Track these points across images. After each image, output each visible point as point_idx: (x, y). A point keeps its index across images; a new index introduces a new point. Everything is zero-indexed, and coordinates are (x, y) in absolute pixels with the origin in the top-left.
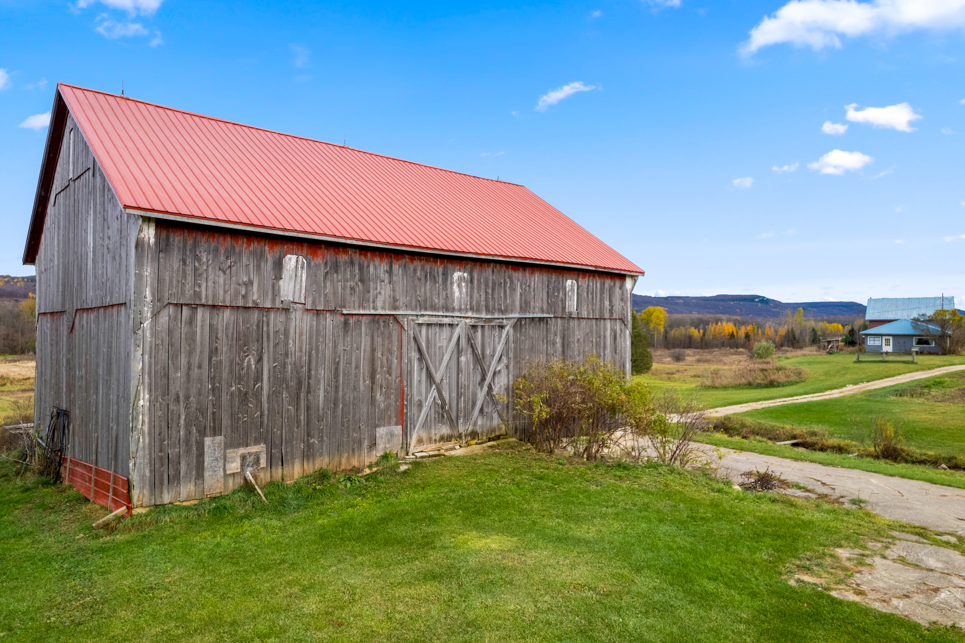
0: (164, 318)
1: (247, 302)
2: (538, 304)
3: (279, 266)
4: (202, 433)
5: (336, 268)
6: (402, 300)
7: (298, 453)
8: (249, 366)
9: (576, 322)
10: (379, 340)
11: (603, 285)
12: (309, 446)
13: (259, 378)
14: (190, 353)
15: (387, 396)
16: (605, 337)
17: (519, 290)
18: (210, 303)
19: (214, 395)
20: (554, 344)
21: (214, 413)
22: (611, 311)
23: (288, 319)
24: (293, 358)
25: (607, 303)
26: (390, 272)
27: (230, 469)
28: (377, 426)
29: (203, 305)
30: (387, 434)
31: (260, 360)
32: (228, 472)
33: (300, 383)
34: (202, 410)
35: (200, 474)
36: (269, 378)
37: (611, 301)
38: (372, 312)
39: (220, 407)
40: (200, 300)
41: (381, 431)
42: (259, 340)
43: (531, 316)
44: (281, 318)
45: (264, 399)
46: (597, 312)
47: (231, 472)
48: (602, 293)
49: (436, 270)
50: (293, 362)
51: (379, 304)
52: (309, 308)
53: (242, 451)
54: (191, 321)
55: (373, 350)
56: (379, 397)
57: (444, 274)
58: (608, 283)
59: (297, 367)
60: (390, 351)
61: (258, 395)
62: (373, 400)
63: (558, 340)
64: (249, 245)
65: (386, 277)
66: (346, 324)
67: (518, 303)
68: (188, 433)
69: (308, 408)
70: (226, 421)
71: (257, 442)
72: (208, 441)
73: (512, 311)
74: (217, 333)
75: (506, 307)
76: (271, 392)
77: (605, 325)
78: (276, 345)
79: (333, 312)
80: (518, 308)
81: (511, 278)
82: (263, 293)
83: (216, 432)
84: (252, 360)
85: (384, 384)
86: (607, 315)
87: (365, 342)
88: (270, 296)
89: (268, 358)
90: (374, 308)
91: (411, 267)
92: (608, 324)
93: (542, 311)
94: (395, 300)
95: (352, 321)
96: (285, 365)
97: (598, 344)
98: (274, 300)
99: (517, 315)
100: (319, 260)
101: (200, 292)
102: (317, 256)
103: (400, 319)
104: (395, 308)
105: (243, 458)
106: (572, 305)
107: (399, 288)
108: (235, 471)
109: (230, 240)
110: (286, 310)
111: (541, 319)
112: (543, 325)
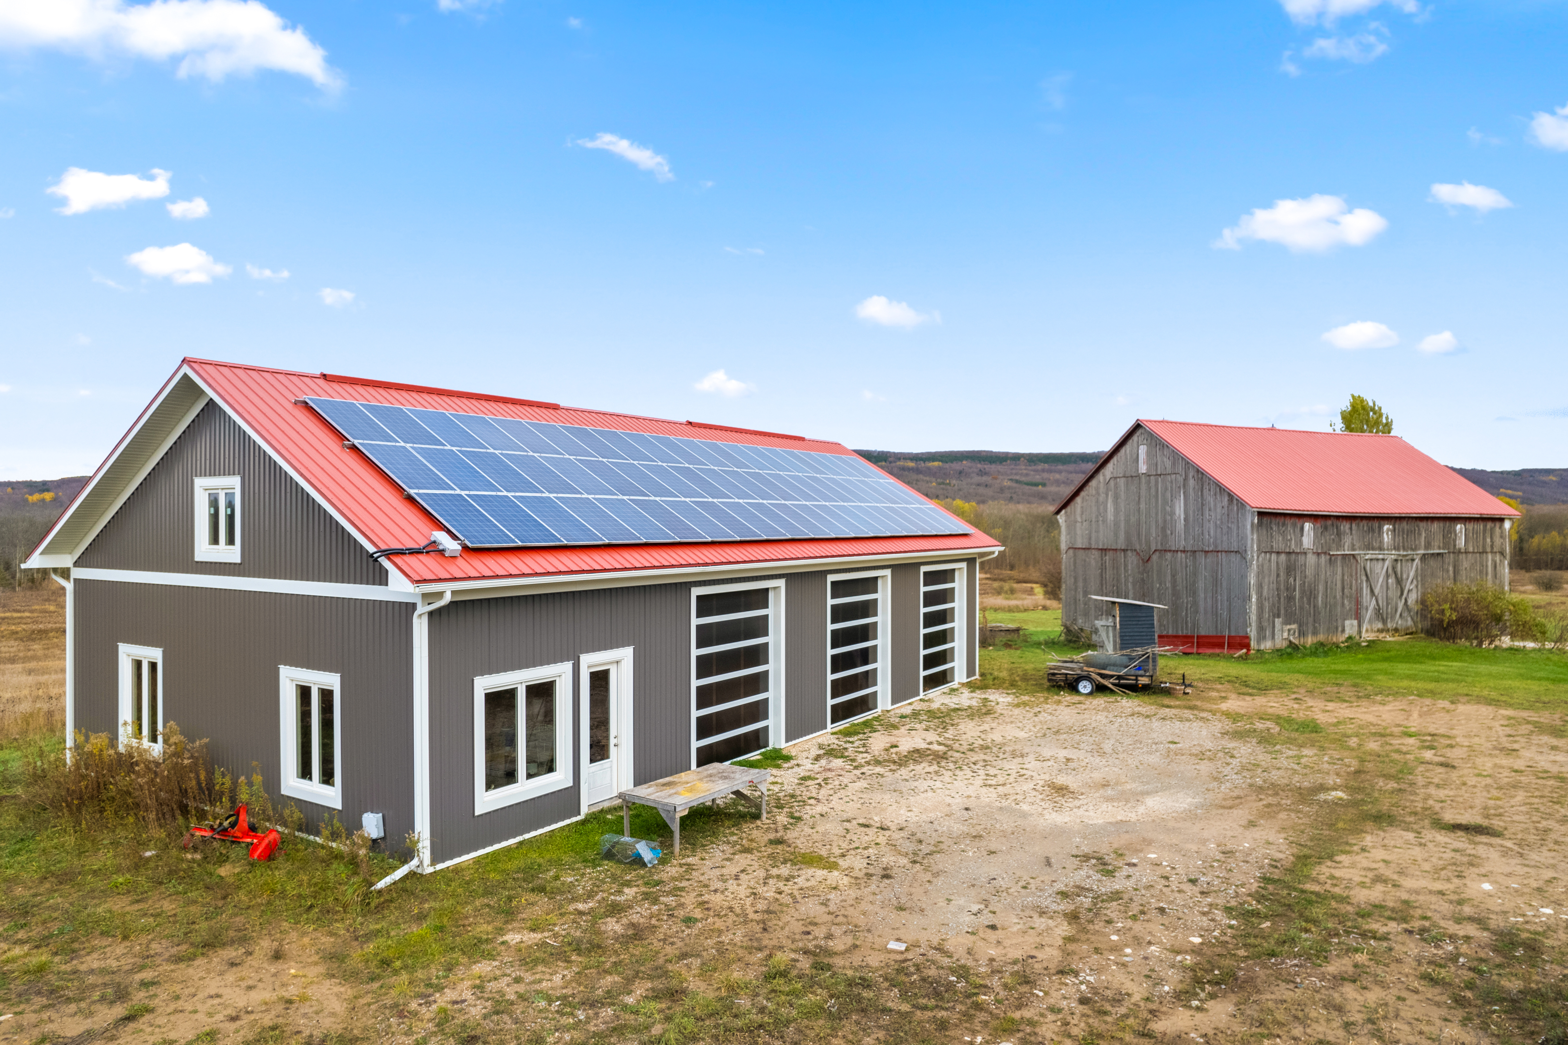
0: (1261, 558)
1: (1290, 550)
2: (1436, 544)
3: (1302, 529)
4: (1274, 616)
5: (1326, 528)
6: (1357, 545)
7: (1310, 631)
8: (1291, 583)
9: (1464, 555)
10: (1346, 569)
11: (1485, 527)
12: (1315, 628)
13: (1295, 590)
14: (1270, 575)
15: (1350, 602)
16: (1487, 566)
17: (1424, 535)
18: (1277, 551)
19: (1278, 597)
20: (1448, 571)
21: (1278, 606)
22: (1492, 546)
23: (1306, 558)
24: (1308, 579)
25: (1488, 540)
26: (1351, 529)
28: (1345, 619)
29: (1275, 552)
30: (1351, 624)
31: (1295, 580)
32: (1284, 637)
33: (1311, 592)
34: (1273, 605)
35: (1273, 638)
36: (1299, 589)
37: (1491, 538)
38: (1343, 553)
39: (1280, 604)
40: (1273, 549)
41: (1347, 623)
42: (1295, 570)
43: (1432, 552)
44: (1303, 557)
45: (1297, 600)
46: (1481, 547)
48: (1484, 534)
49: (1374, 526)
50: (1308, 581)
51: (1346, 548)
52: (1315, 551)
53: (1289, 627)
54: (1270, 561)
55: (1343, 575)
56: (1346, 602)
57: (1378, 528)
58: (1489, 525)
59: (1310, 585)
60: (1351, 575)
61: (1294, 598)
62: (1343, 605)
63: (1451, 569)
64: (1290, 521)
65: (1348, 531)
66: (1330, 559)
67: (1423, 543)
68: (1269, 616)
69: (1314, 607)
70: (1282, 612)
71: (1294, 623)
72: (1276, 620)
73: (1419, 549)
74: (1279, 566)
75: (1416, 546)
76: (1299, 597)
77: (1487, 558)
78: (1301, 572)
79: (1325, 553)
80: (1423, 547)
81: (1418, 526)
82: (1296, 545)
83: (1279, 617)
84: (1292, 580)
85: (1349, 595)
86: (1489, 549)
87: (1340, 570)
88: (1299, 546)
89: (1298, 579)
90: (1344, 551)
91: (1361, 524)
92: (1490, 556)
93: (1439, 548)
94: (1353, 545)
95: (1333, 558)
96: (1304, 583)
97: (1481, 572)
98: (1300, 548)
99: (1423, 552)
100: (1318, 525)
101: (1273, 545)
102: (1318, 523)
103: (1357, 556)
104: (1354, 550)
105: (1289, 630)
106: (1461, 543)
107: (1356, 538)
108: (1286, 636)
109: (1282, 519)
110: (1305, 553)
111: (1438, 554)
112: (1439, 558)
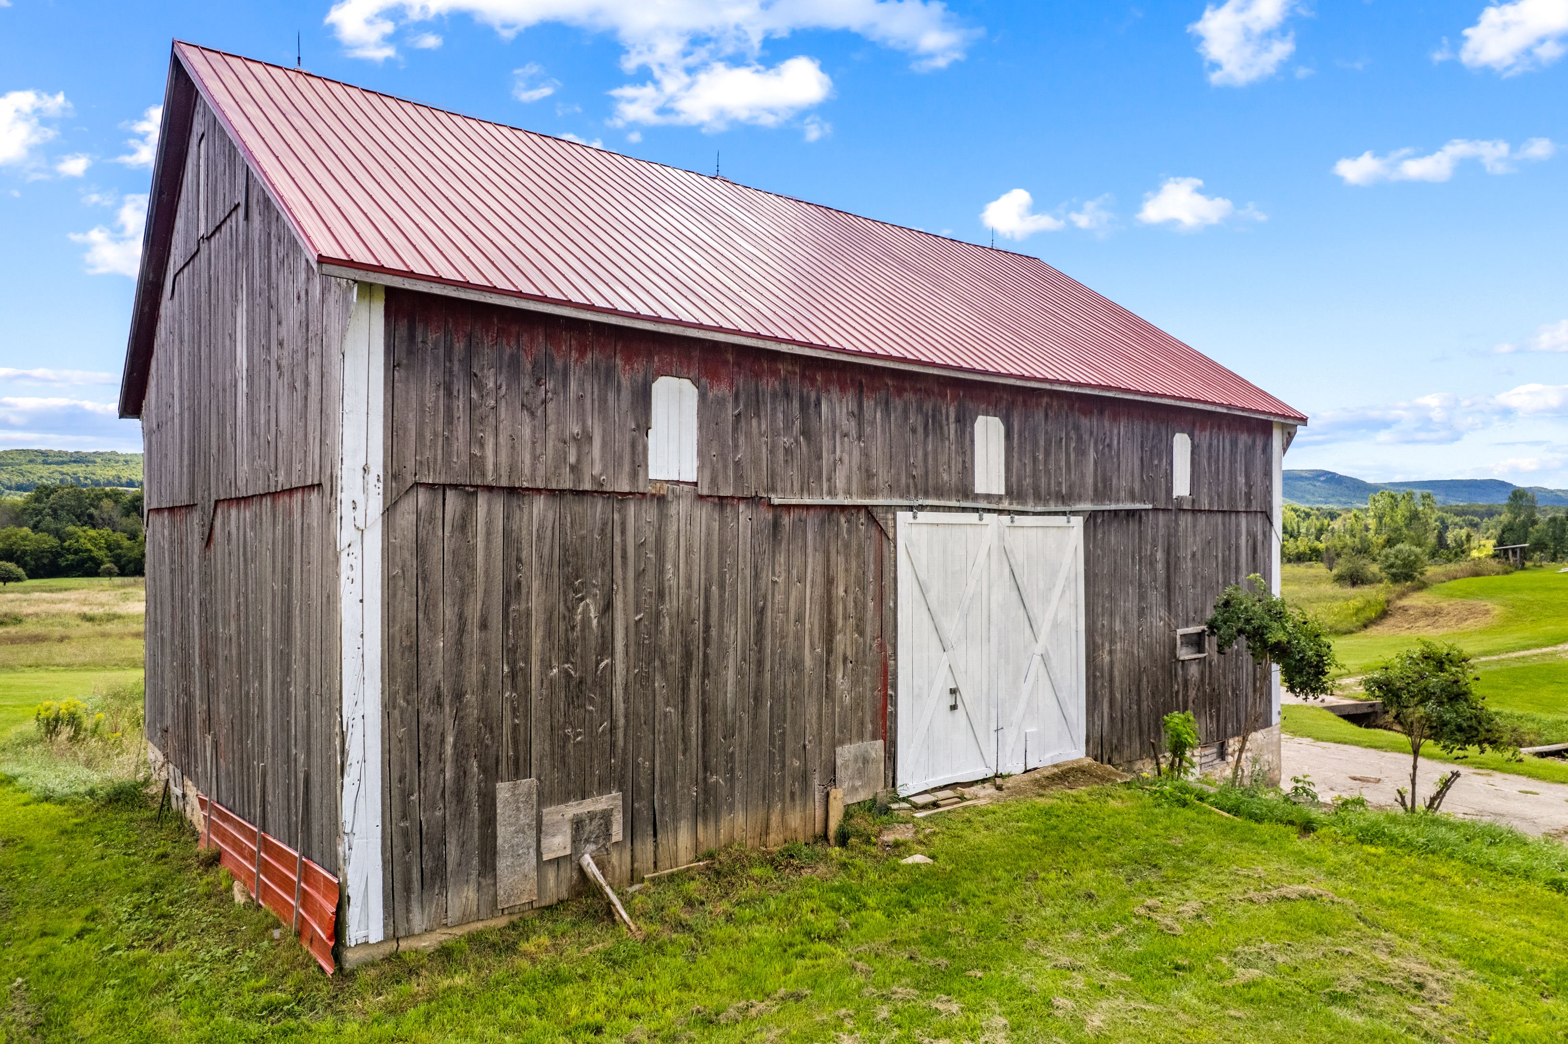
0: (406, 517)
1: (579, 480)
2: (1125, 483)
3: (643, 400)
4: (491, 773)
5: (756, 405)
6: (883, 476)
7: (686, 808)
8: (586, 621)
9: (1189, 517)
10: (839, 562)
11: (1234, 444)
12: (707, 791)
13: (606, 647)
14: (462, 596)
15: (856, 682)
16: (1238, 547)
17: (1092, 455)
18: (504, 483)
19: (514, 688)
20: (1152, 563)
21: (515, 727)
22: (1246, 497)
23: (663, 516)
24: (675, 603)
25: (1241, 480)
26: (858, 416)
27: (550, 850)
28: (835, 743)
29: (490, 489)
30: (856, 760)
31: (607, 608)
32: (545, 858)
33: (687, 656)
34: (489, 723)
35: (488, 865)
36: (626, 646)
37: (1248, 476)
38: (827, 500)
39: (527, 715)
40: (483, 475)
41: (846, 753)
42: (607, 565)
43: (1113, 507)
44: (650, 513)
45: (618, 693)
46: (1225, 498)
47: (552, 856)
48: (1233, 460)
49: (944, 411)
50: (674, 610)
51: (840, 483)
52: (705, 492)
53: (574, 808)
54: (464, 524)
55: (830, 582)
56: (841, 682)
57: (958, 420)
58: (1243, 439)
59: (684, 621)
60: (862, 584)
61: (603, 683)
62: (829, 687)
63: (1160, 555)
64: (582, 353)
65: (850, 426)
66: (776, 525)
67: (1090, 480)
68: (462, 774)
69: (705, 710)
71: (604, 787)
72: (503, 790)
73: (1080, 498)
74: (519, 550)
76: (631, 677)
77: (1238, 525)
78: (640, 575)
79: (753, 500)
80: (1091, 493)
81: (1077, 428)
82: (613, 460)
83: (519, 770)
84: (592, 608)
85: (849, 653)
86: (1241, 507)
87: (814, 564)
88: (627, 468)
89: (625, 603)
90: (832, 493)
91: (897, 403)
92: (1244, 521)
93: (1133, 499)
94: (869, 475)
95: (787, 520)
96: (657, 617)
97: (1226, 563)
98: (634, 475)
99: (1088, 506)
100: (722, 390)
101: (483, 457)
102: (719, 380)
103: (880, 515)
104: (871, 492)
105: (578, 824)
106: (1183, 485)
107: (878, 451)
108: (561, 854)
109: (540, 344)
110: (661, 500)
111: (1130, 513)
112: (1133, 526)
